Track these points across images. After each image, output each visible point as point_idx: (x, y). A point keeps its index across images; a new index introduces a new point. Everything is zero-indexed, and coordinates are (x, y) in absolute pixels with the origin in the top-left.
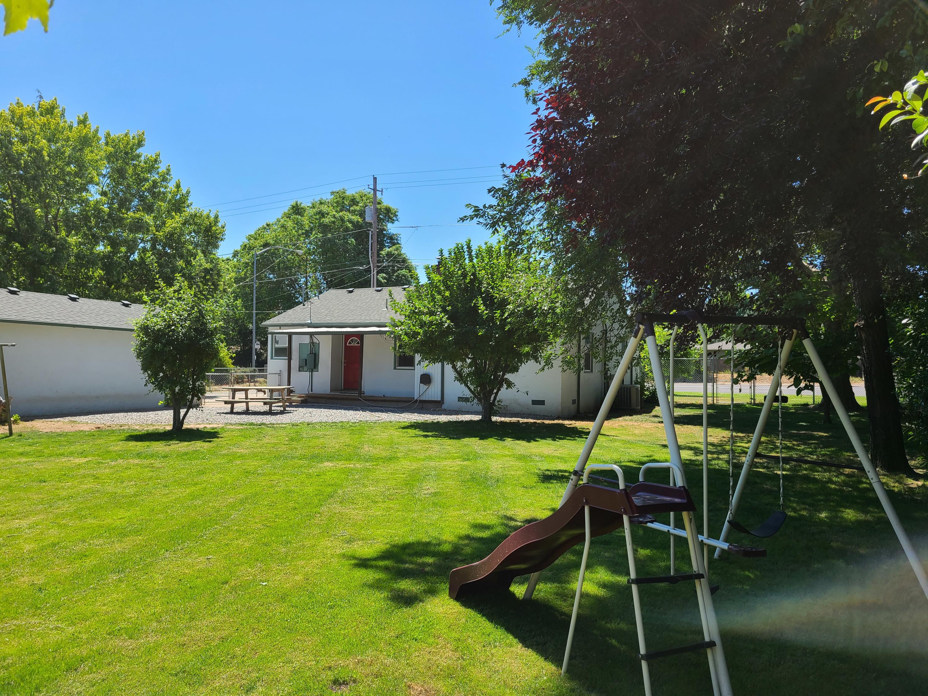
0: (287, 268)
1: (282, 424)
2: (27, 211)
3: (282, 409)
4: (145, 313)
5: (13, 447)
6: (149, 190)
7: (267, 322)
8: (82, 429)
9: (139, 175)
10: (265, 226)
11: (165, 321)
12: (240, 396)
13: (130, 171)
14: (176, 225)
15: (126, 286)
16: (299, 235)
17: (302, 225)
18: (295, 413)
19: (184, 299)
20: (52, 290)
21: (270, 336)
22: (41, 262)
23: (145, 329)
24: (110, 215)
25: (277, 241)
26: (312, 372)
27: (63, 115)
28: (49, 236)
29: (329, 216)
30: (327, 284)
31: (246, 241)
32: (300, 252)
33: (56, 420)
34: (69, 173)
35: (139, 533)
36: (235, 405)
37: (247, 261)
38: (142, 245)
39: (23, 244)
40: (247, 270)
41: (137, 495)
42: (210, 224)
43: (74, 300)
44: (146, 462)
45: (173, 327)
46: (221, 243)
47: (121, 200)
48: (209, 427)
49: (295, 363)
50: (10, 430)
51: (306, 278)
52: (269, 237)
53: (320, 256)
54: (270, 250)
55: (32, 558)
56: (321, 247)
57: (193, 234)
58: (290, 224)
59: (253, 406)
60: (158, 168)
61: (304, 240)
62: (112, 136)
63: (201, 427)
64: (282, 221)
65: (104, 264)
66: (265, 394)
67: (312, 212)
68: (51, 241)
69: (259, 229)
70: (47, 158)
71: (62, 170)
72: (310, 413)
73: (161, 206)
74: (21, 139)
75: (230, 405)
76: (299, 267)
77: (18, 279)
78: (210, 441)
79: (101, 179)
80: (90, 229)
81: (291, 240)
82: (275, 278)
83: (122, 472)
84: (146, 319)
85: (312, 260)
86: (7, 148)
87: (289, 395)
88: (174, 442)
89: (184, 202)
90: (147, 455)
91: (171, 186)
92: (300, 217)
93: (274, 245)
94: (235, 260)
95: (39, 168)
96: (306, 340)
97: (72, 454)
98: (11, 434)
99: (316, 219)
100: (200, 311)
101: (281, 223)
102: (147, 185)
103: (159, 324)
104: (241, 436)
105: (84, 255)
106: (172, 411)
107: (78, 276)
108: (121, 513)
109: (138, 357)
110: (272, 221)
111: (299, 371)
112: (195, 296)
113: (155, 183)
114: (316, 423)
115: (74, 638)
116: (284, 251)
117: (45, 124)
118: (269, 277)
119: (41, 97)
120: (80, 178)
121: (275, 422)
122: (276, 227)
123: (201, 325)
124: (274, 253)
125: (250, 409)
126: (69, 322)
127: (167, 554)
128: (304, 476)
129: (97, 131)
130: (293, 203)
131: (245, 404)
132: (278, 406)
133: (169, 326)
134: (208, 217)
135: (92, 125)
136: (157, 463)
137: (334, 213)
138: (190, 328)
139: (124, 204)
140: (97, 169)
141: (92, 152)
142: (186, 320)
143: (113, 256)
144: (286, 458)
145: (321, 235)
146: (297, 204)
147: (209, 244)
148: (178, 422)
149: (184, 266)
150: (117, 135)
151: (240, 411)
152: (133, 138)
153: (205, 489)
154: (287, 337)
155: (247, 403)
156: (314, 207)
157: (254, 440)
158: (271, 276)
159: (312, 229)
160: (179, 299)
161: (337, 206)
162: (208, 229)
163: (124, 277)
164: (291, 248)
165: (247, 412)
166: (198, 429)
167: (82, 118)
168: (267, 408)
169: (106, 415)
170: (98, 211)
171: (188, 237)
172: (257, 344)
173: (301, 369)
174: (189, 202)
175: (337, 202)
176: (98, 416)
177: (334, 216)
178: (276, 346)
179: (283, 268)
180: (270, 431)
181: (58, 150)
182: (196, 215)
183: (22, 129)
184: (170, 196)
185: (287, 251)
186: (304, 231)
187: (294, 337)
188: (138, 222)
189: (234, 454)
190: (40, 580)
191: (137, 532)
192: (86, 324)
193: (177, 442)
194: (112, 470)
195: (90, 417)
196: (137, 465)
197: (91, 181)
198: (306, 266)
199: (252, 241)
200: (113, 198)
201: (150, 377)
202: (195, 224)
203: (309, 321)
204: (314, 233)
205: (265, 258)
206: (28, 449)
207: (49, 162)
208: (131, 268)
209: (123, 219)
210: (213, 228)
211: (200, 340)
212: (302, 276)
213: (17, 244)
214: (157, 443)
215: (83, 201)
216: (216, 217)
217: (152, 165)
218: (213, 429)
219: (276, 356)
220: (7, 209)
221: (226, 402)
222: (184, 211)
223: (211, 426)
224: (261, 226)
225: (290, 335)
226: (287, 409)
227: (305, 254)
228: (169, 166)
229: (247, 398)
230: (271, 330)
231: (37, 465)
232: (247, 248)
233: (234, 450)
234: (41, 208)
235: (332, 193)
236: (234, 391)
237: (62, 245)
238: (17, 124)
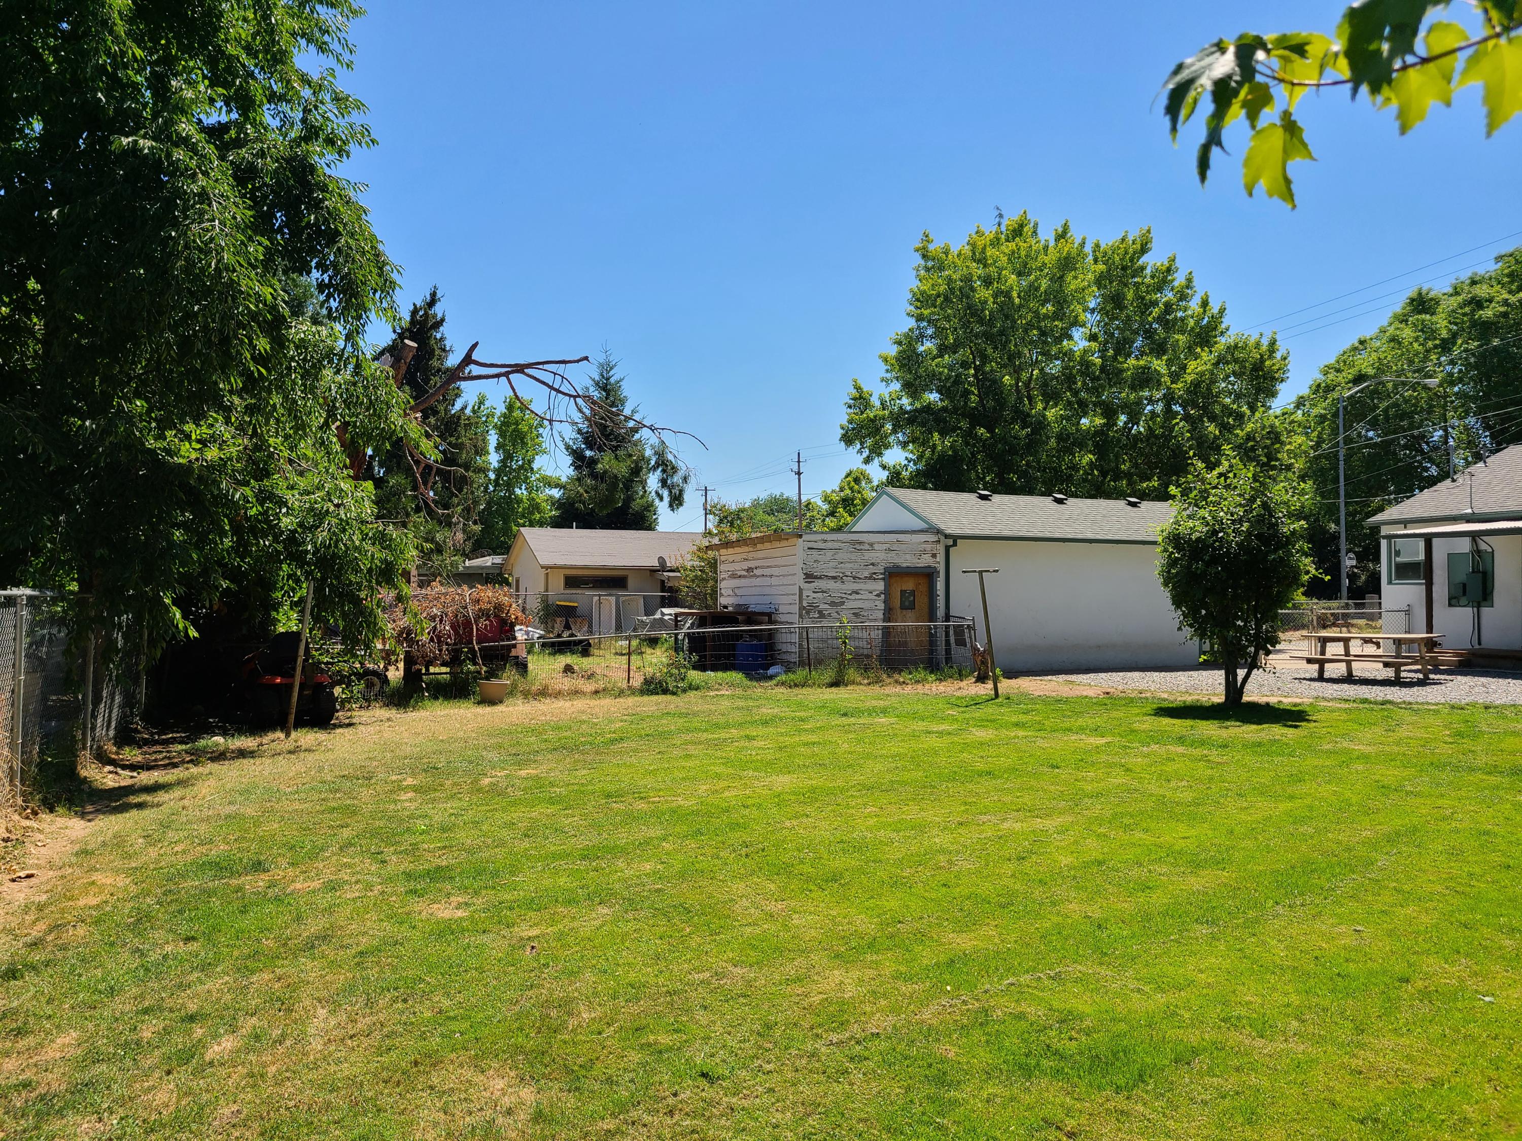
0: (1403, 416)
1: (1428, 703)
2: (994, 382)
3: (1421, 676)
4: (1174, 514)
5: (1003, 715)
6: (1160, 319)
7: (1379, 517)
8: (1085, 693)
9: (1143, 298)
10: (1357, 344)
11: (1208, 524)
12: (1336, 649)
13: (1130, 295)
14: (1204, 368)
15: (1128, 475)
16: (1428, 351)
17: (1433, 331)
18: (1450, 684)
19: (1236, 487)
20: (1028, 490)
21: (1384, 543)
22: (1013, 451)
23: (1175, 540)
24: (1103, 369)
25: (1381, 368)
26: (1479, 607)
27: (1035, 232)
28: (1022, 412)
29: (1493, 304)
30: (1492, 436)
31: (1320, 377)
32: (1433, 382)
33: (1046, 678)
34: (1046, 316)
35: (1221, 866)
36: (1327, 665)
37: (1323, 412)
38: (1149, 408)
39: (990, 430)
40: (1323, 429)
41: (1199, 805)
42: (1262, 356)
43: (1060, 501)
44: (1198, 752)
45: (1221, 535)
46: (1280, 387)
47: (1118, 343)
48: (1287, 702)
49: (1441, 590)
50: (996, 689)
51: (1446, 431)
52: (1365, 363)
53: (1476, 383)
54: (1368, 387)
55: (1075, 878)
56: (1476, 366)
57: (1232, 379)
58: (1407, 333)
59: (1360, 669)
60: (1173, 281)
61: (1438, 359)
62: (1103, 246)
63: (1273, 700)
64: (1391, 330)
65: (1096, 445)
66: (1379, 647)
67: (1454, 302)
68: (1023, 418)
69: (1345, 353)
70: (1017, 301)
71: (1036, 313)
72: (1484, 686)
73: (1178, 341)
74: (984, 281)
75: (1316, 666)
76: (1430, 411)
77: (984, 478)
78: (1296, 727)
79: (1089, 316)
80: (1076, 393)
81: (1411, 362)
82: (1379, 436)
83: (1163, 764)
84: (1177, 523)
85: (1456, 394)
86: (968, 297)
87: (1430, 650)
88: (1233, 723)
89: (1215, 329)
90: (1193, 742)
91: (1194, 305)
92: (1428, 317)
93: (1375, 376)
94: (1300, 412)
95: (1007, 317)
96: (1464, 545)
97: (1082, 729)
98: (997, 695)
99: (1464, 315)
100: (1265, 505)
101: (1388, 334)
102: (1156, 312)
103: (1196, 528)
104: (1354, 721)
105: (1068, 435)
106: (1223, 672)
107: (1060, 467)
108: (1183, 829)
109: (1166, 584)
110: (1369, 332)
111: (1450, 605)
112: (1255, 480)
113: (1168, 307)
114: (1504, 706)
115: (1171, 1014)
116: (1395, 386)
117: (1013, 252)
118: (1366, 436)
119: (1001, 216)
120: (1061, 320)
121: (1411, 700)
122: (1378, 344)
123: (1269, 529)
124: (1376, 392)
125: (1354, 674)
126: (1057, 535)
127: (1280, 909)
128: (1508, 806)
129: (1082, 245)
130: (1412, 293)
131: (1344, 664)
132: (1409, 671)
133: (1215, 532)
134: (1258, 345)
135: (1076, 235)
136: (1214, 755)
137: (1506, 296)
138: (1249, 533)
139: (1122, 348)
140: (1082, 301)
141: (1076, 278)
142: (1240, 521)
143: (1108, 430)
144: (1456, 768)
145: (1476, 344)
146: (1420, 294)
147: (1259, 390)
148: (1234, 690)
149: (1217, 432)
150: (1110, 244)
151: (1334, 676)
152: (1133, 243)
153: (1311, 808)
154: (1422, 544)
155: (1349, 663)
156: (1457, 293)
157: (1379, 731)
158: (1371, 434)
159: (1454, 336)
160: (1227, 487)
161: (1512, 282)
162: (1258, 366)
163: (1124, 462)
164: (1412, 378)
165: (1349, 679)
166: (1268, 704)
167: (1060, 230)
168: (1390, 673)
169: (1114, 674)
170: (1086, 364)
171: (1223, 385)
172: (1350, 558)
173: (1453, 601)
174: (1223, 326)
175: (1511, 275)
176: (1103, 675)
177: (1506, 303)
178: (1398, 559)
179: (1396, 416)
180: (1407, 716)
181: (1031, 285)
182: (1236, 346)
183: (985, 266)
184: (1191, 322)
185: (1404, 384)
186: (1437, 342)
187: (1435, 541)
188: (1143, 373)
189: (1347, 752)
190: (1096, 913)
191: (1218, 863)
192: (1080, 536)
193: (1238, 724)
194: (1146, 760)
195: (1092, 675)
196: (1183, 755)
197: (1076, 323)
198: (1444, 407)
199: (1331, 376)
200: (1106, 342)
201: (1185, 616)
202: (1236, 361)
203: (1469, 511)
204: (1459, 342)
205: (1358, 402)
206: (1023, 718)
207: (1021, 306)
208: (1134, 446)
209: (1122, 371)
210: (1267, 363)
211: (1267, 553)
212: (1437, 427)
213: (982, 430)
214: (1204, 723)
215: (1065, 354)
216: (1273, 343)
217: (1163, 278)
218: (1295, 705)
219: (1398, 577)
220: (969, 383)
221: (1310, 661)
222: (1216, 343)
223: (1290, 700)
224: (1347, 346)
225: (1428, 539)
226: (1431, 676)
227: (1441, 385)
228: (1191, 273)
229: (1347, 653)
230: (1385, 531)
231: (1040, 742)
232: (1322, 390)
233: (1345, 744)
234: (1010, 375)
235: (1499, 258)
236: (1324, 641)
237: (1040, 423)
238: (979, 261)
